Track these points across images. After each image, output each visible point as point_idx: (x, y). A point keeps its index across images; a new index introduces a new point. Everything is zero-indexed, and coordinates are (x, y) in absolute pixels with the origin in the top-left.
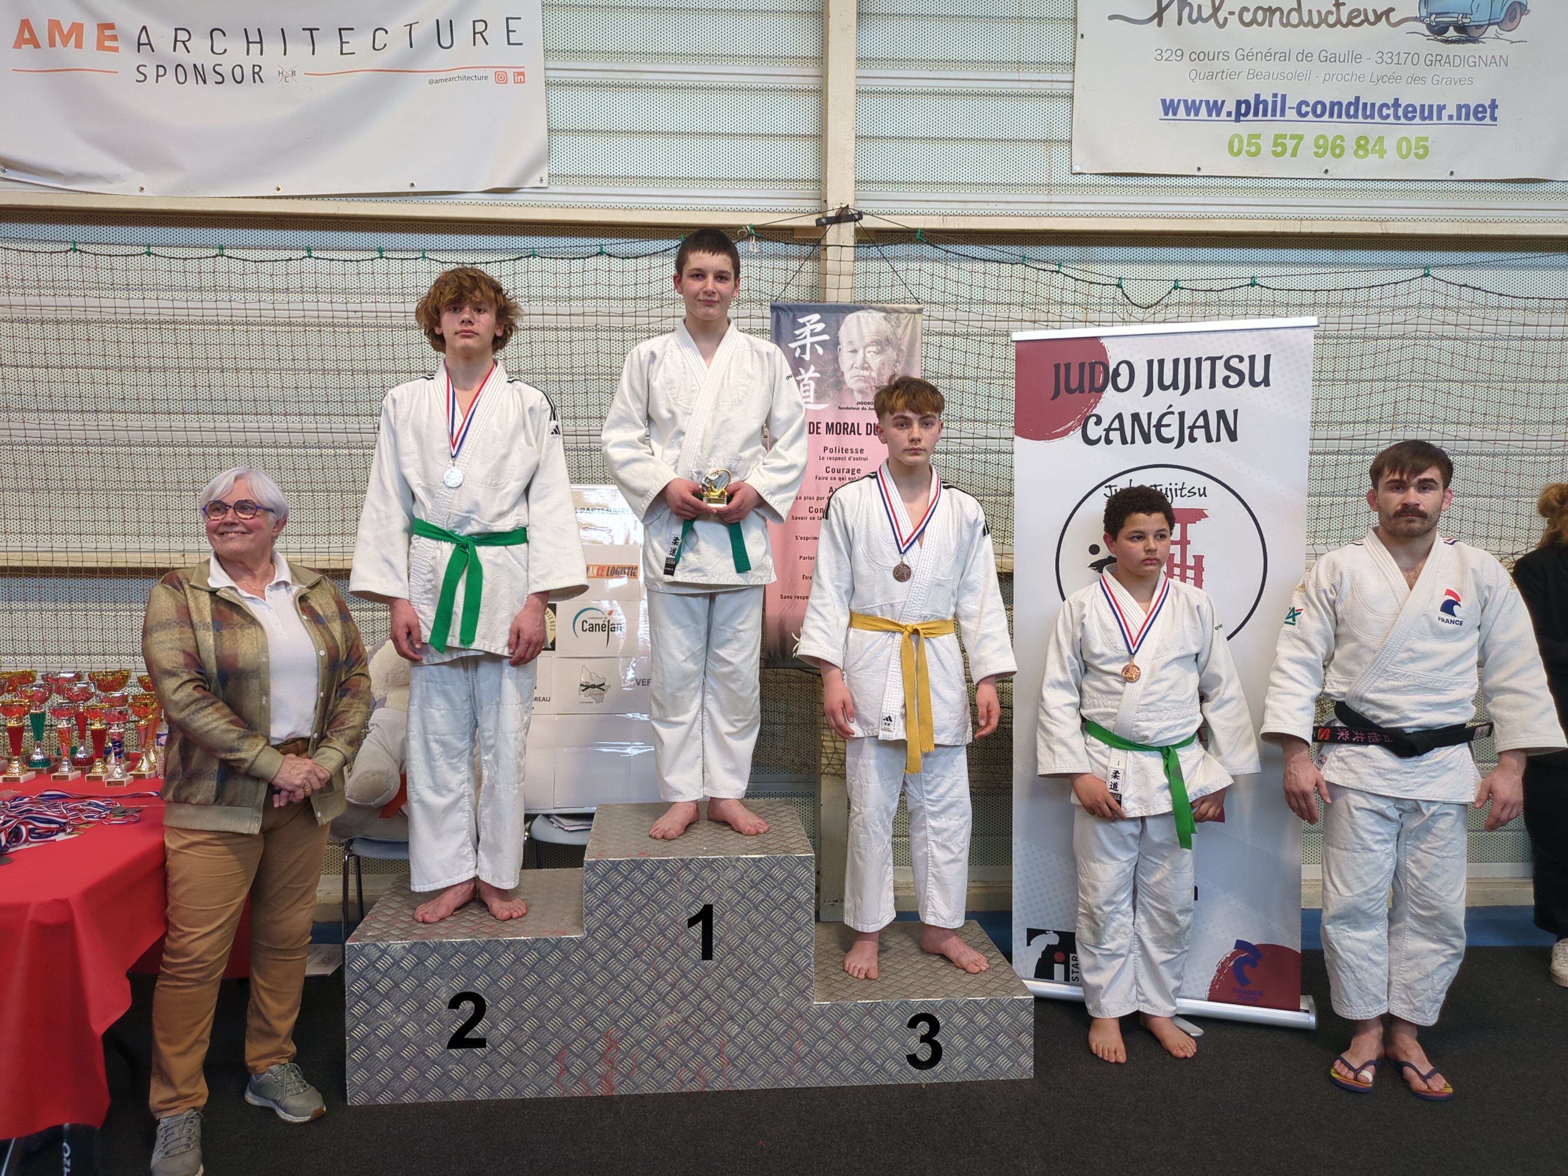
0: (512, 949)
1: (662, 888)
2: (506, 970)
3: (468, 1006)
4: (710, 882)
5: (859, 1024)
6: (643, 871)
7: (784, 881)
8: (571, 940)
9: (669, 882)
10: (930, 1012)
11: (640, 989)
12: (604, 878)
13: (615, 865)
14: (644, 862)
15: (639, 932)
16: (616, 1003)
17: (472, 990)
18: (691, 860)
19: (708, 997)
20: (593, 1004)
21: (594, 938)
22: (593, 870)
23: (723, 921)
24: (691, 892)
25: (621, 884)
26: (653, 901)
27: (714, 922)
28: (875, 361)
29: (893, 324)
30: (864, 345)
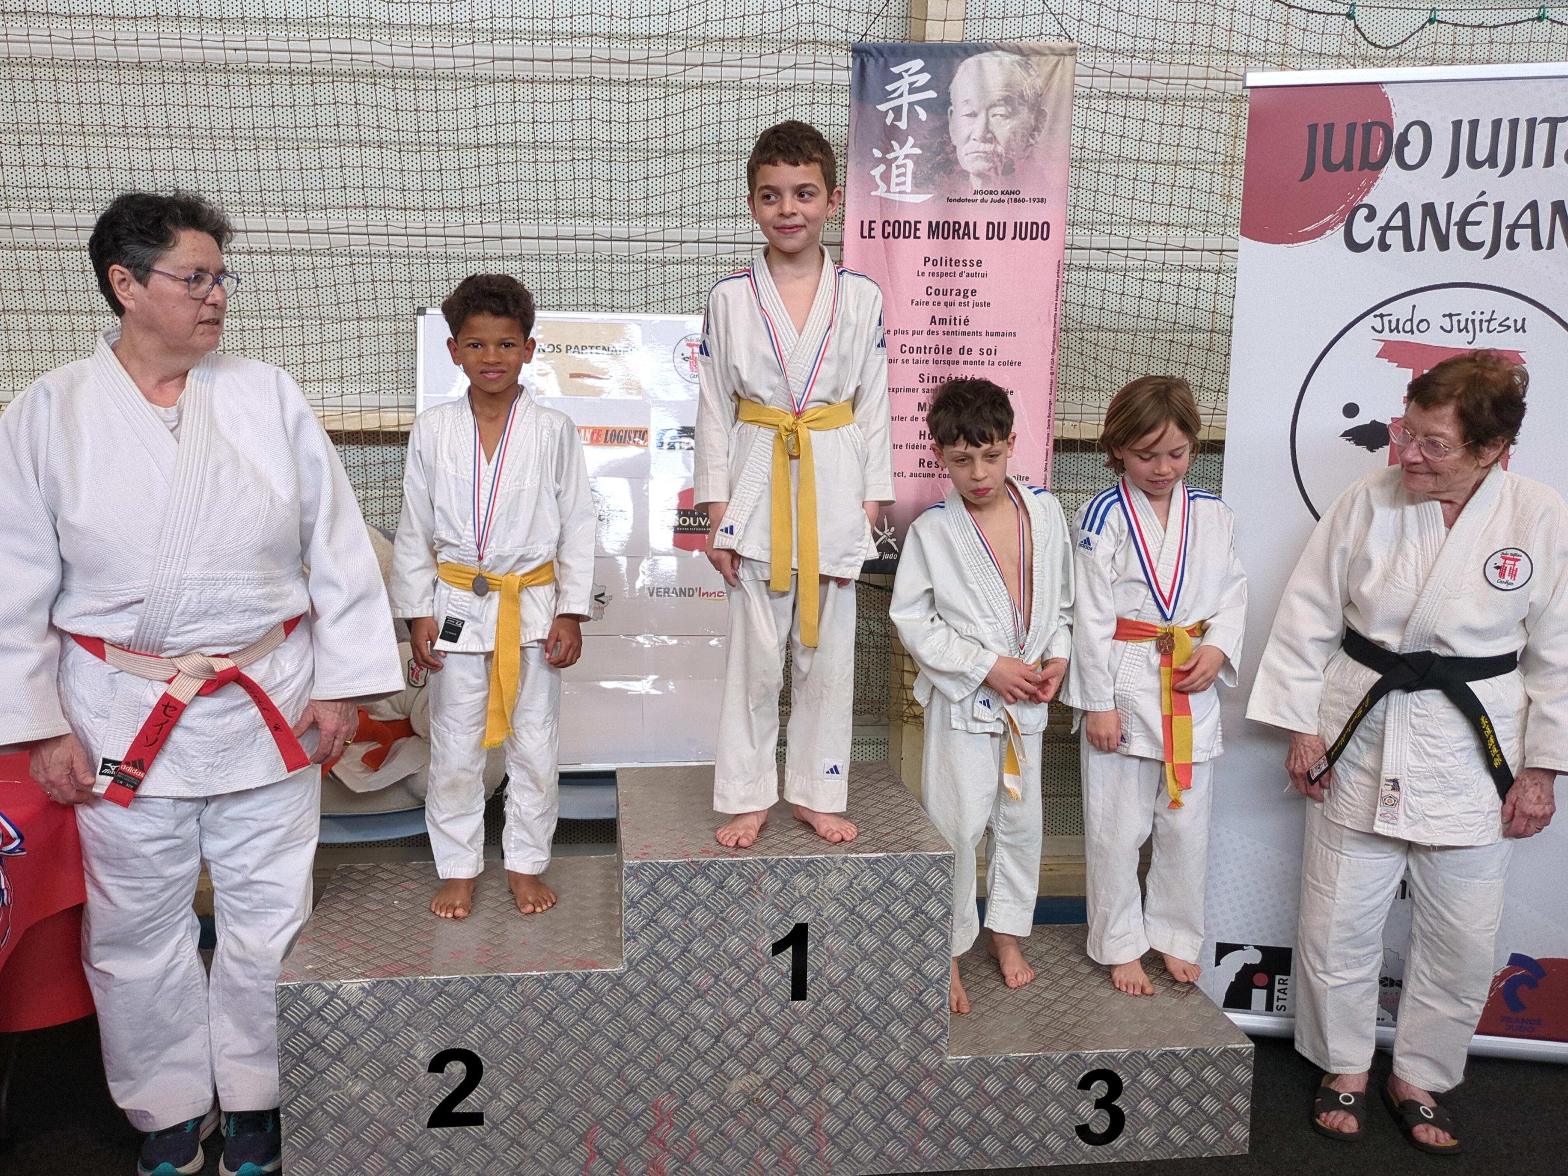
0: (519, 988)
1: (736, 901)
2: (511, 1018)
3: (457, 1070)
4: (804, 893)
5: (1010, 1087)
6: (708, 877)
7: (911, 889)
8: (604, 975)
9: (745, 893)
10: (1110, 1067)
11: (701, 1041)
12: (652, 887)
13: (668, 871)
14: (710, 865)
15: (702, 963)
16: (669, 1061)
17: (462, 1046)
18: (778, 862)
19: (800, 1051)
20: (636, 1063)
21: (637, 971)
22: (636, 877)
23: (822, 946)
24: (776, 906)
25: (676, 897)
26: (723, 919)
27: (809, 948)
28: (1003, 129)
29: (1033, 73)
30: (987, 105)
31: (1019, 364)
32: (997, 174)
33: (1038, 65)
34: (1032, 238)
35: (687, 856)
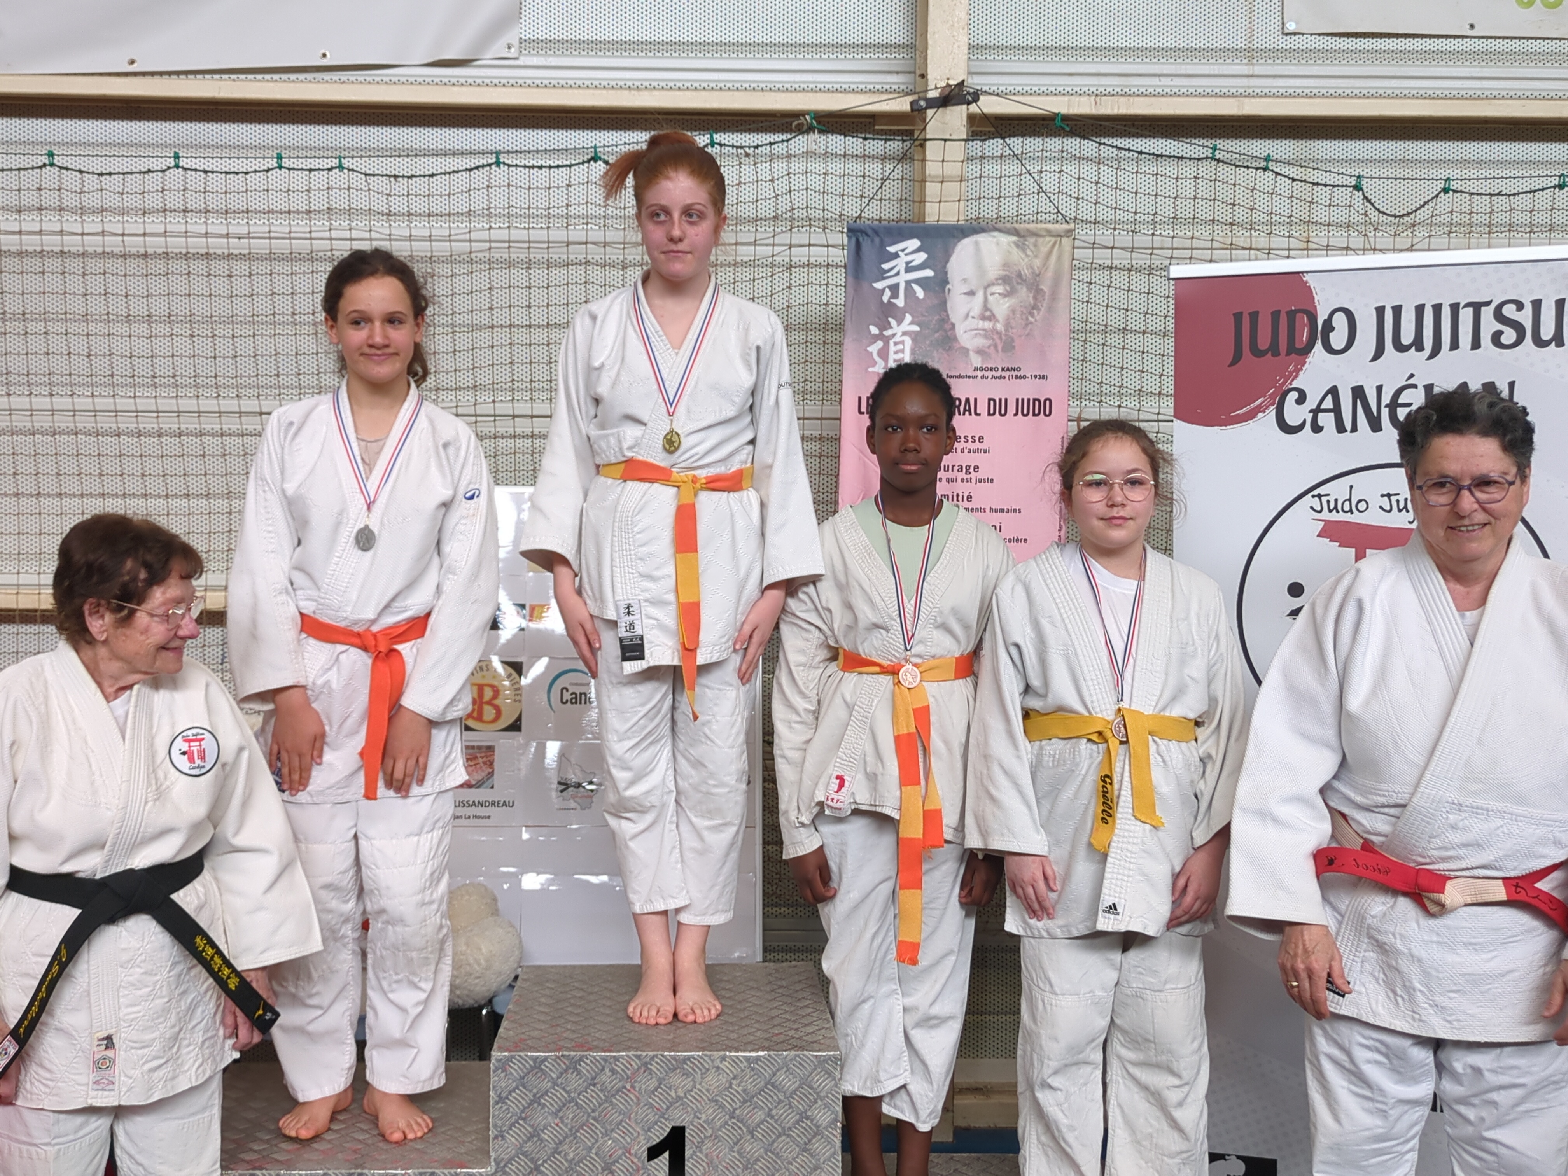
1: (608, 1099)
4: (681, 1092)
6: (579, 1074)
7: (794, 1092)
9: (618, 1091)
12: (522, 1081)
13: (538, 1064)
14: (581, 1059)
15: (573, 1166)
18: (654, 1056)
21: (505, 1173)
22: (504, 1070)
23: (701, 1152)
24: (652, 1106)
25: (546, 1093)
26: (594, 1119)
27: (688, 1153)
28: (1002, 307)
29: (1029, 252)
30: (986, 284)
31: (1025, 540)
32: (997, 351)
33: (1035, 245)
34: (1034, 415)
35: (558, 1050)
